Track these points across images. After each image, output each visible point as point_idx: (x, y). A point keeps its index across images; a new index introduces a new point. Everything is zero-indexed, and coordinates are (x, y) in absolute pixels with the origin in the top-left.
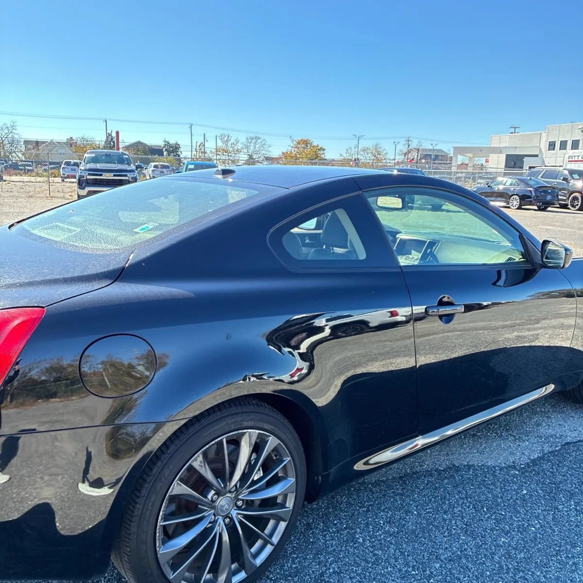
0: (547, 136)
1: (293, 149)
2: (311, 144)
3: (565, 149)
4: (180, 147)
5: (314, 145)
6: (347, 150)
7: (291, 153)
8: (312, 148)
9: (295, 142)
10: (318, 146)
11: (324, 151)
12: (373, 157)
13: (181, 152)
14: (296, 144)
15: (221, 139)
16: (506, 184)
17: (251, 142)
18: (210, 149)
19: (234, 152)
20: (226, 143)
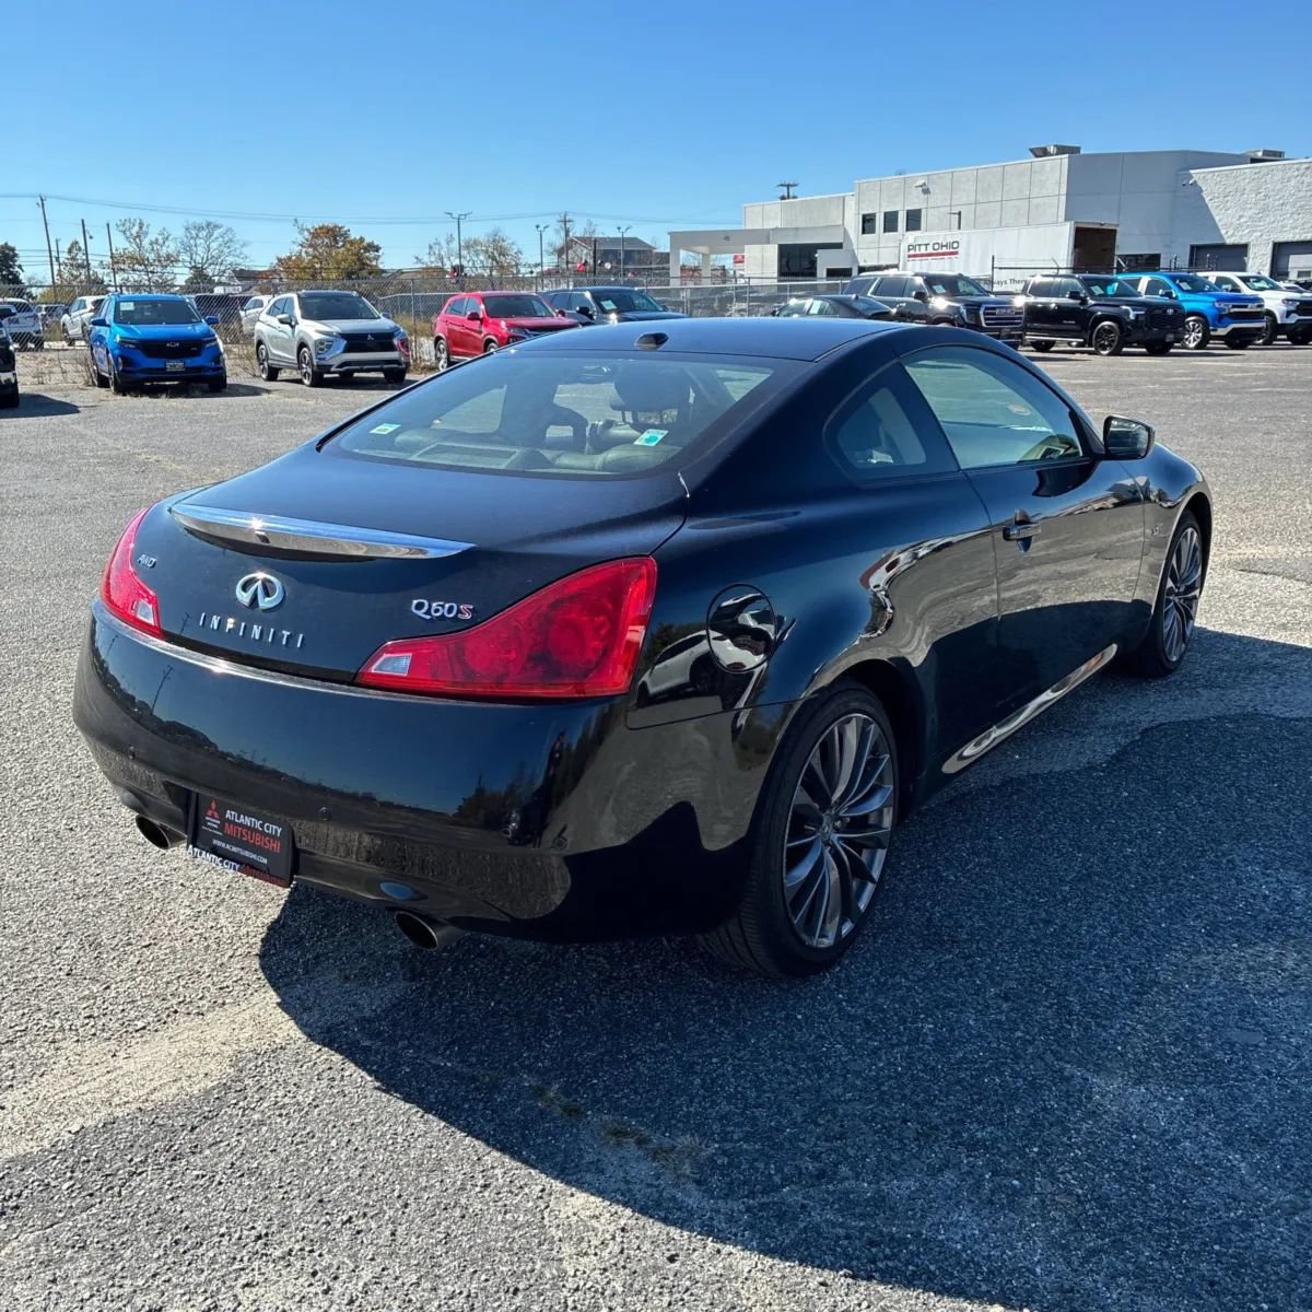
0: (858, 202)
1: (304, 250)
2: (346, 235)
3: (894, 229)
4: (16, 255)
5: (352, 237)
6: (431, 247)
7: (299, 257)
8: (348, 246)
9: (306, 233)
10: (362, 240)
11: (377, 251)
12: (490, 261)
13: (20, 267)
14: (309, 237)
15: (124, 232)
16: (811, 312)
17: (197, 235)
18: (100, 258)
19: (160, 261)
20: (138, 240)
